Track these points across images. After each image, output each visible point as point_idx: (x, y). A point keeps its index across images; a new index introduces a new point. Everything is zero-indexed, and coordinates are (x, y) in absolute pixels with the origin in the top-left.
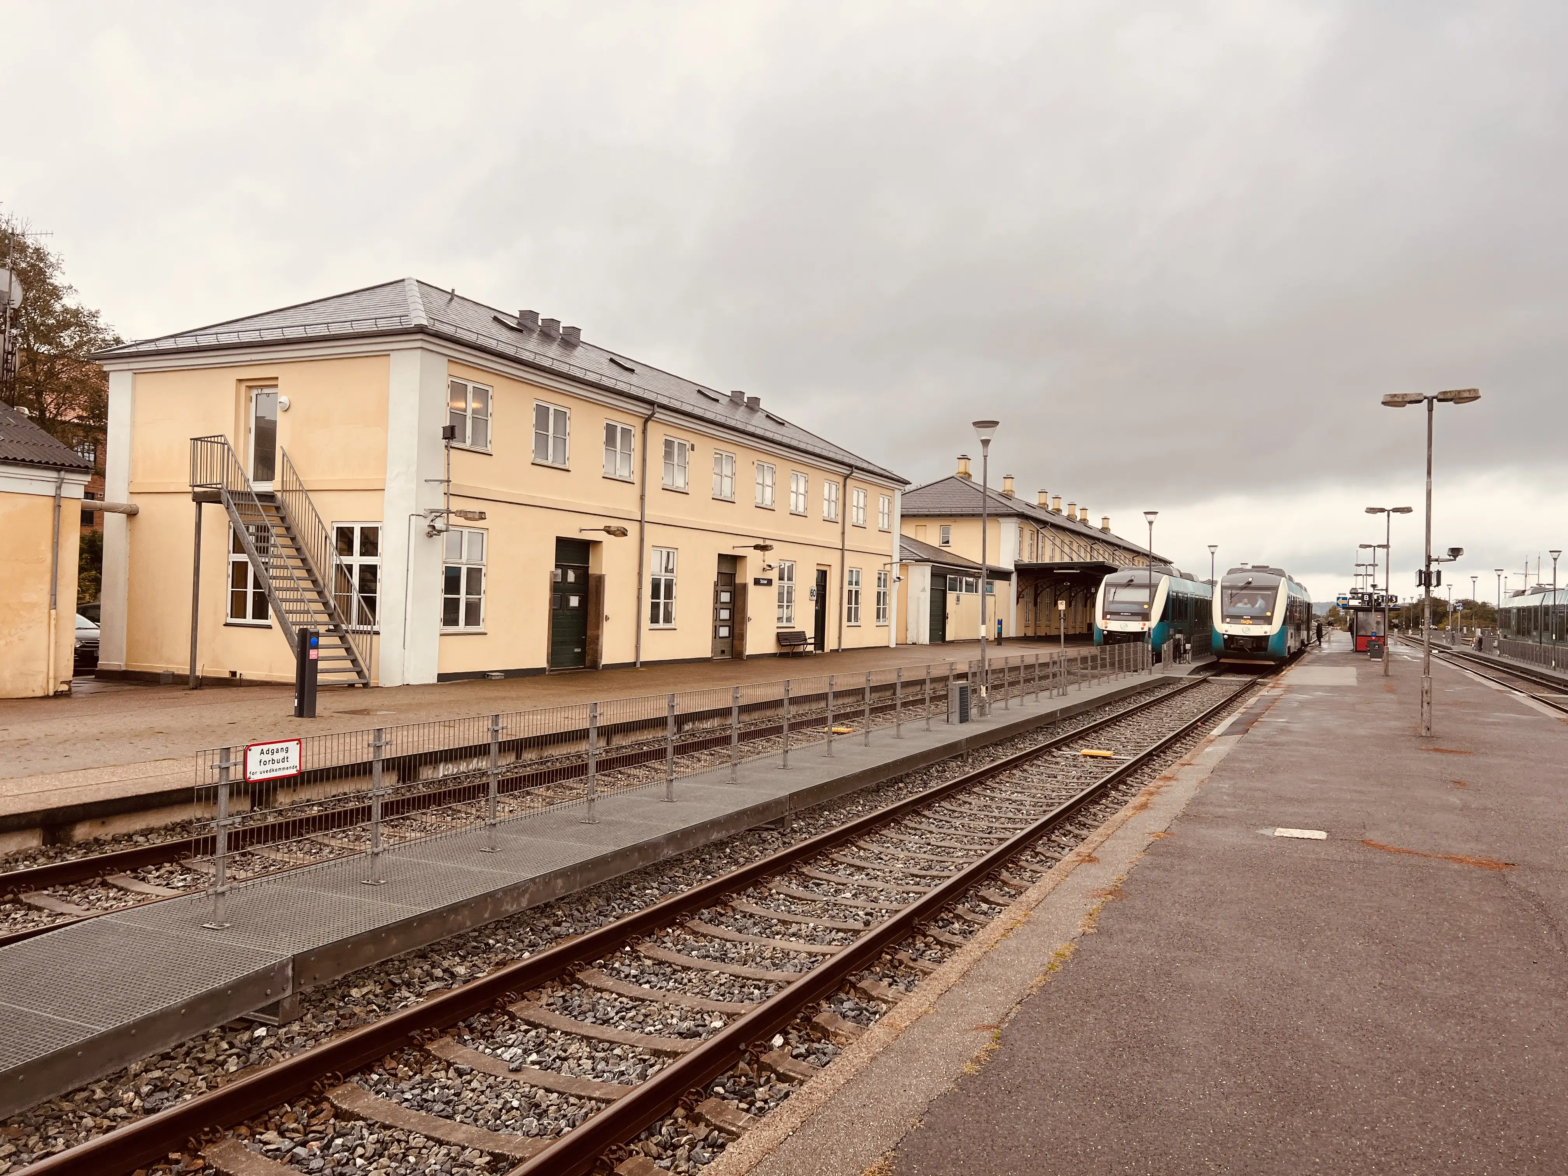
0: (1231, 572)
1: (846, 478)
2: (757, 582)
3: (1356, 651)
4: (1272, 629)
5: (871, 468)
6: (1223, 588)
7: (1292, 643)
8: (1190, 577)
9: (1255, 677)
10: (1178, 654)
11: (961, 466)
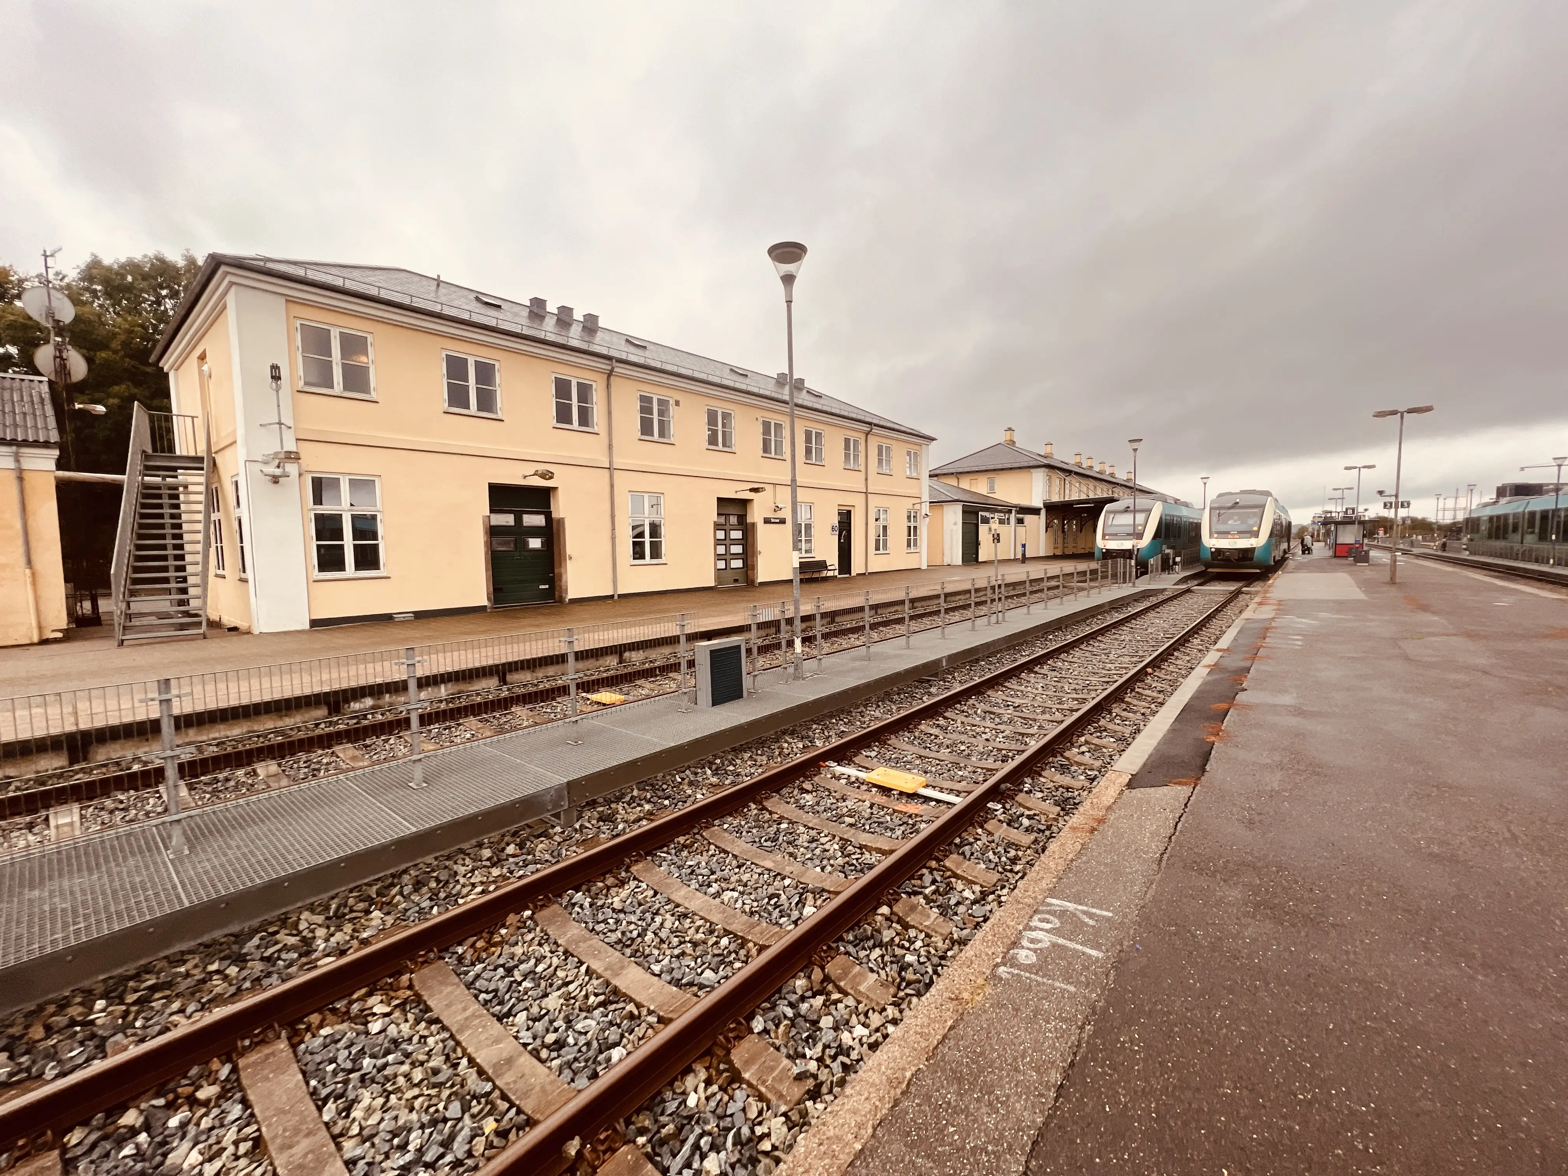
0: (1220, 495)
1: (867, 434)
2: (767, 521)
3: (1335, 556)
4: (1257, 543)
5: (891, 425)
6: (1211, 509)
7: (1278, 554)
8: (1186, 505)
9: (1240, 584)
10: (1166, 566)
11: (1007, 436)
